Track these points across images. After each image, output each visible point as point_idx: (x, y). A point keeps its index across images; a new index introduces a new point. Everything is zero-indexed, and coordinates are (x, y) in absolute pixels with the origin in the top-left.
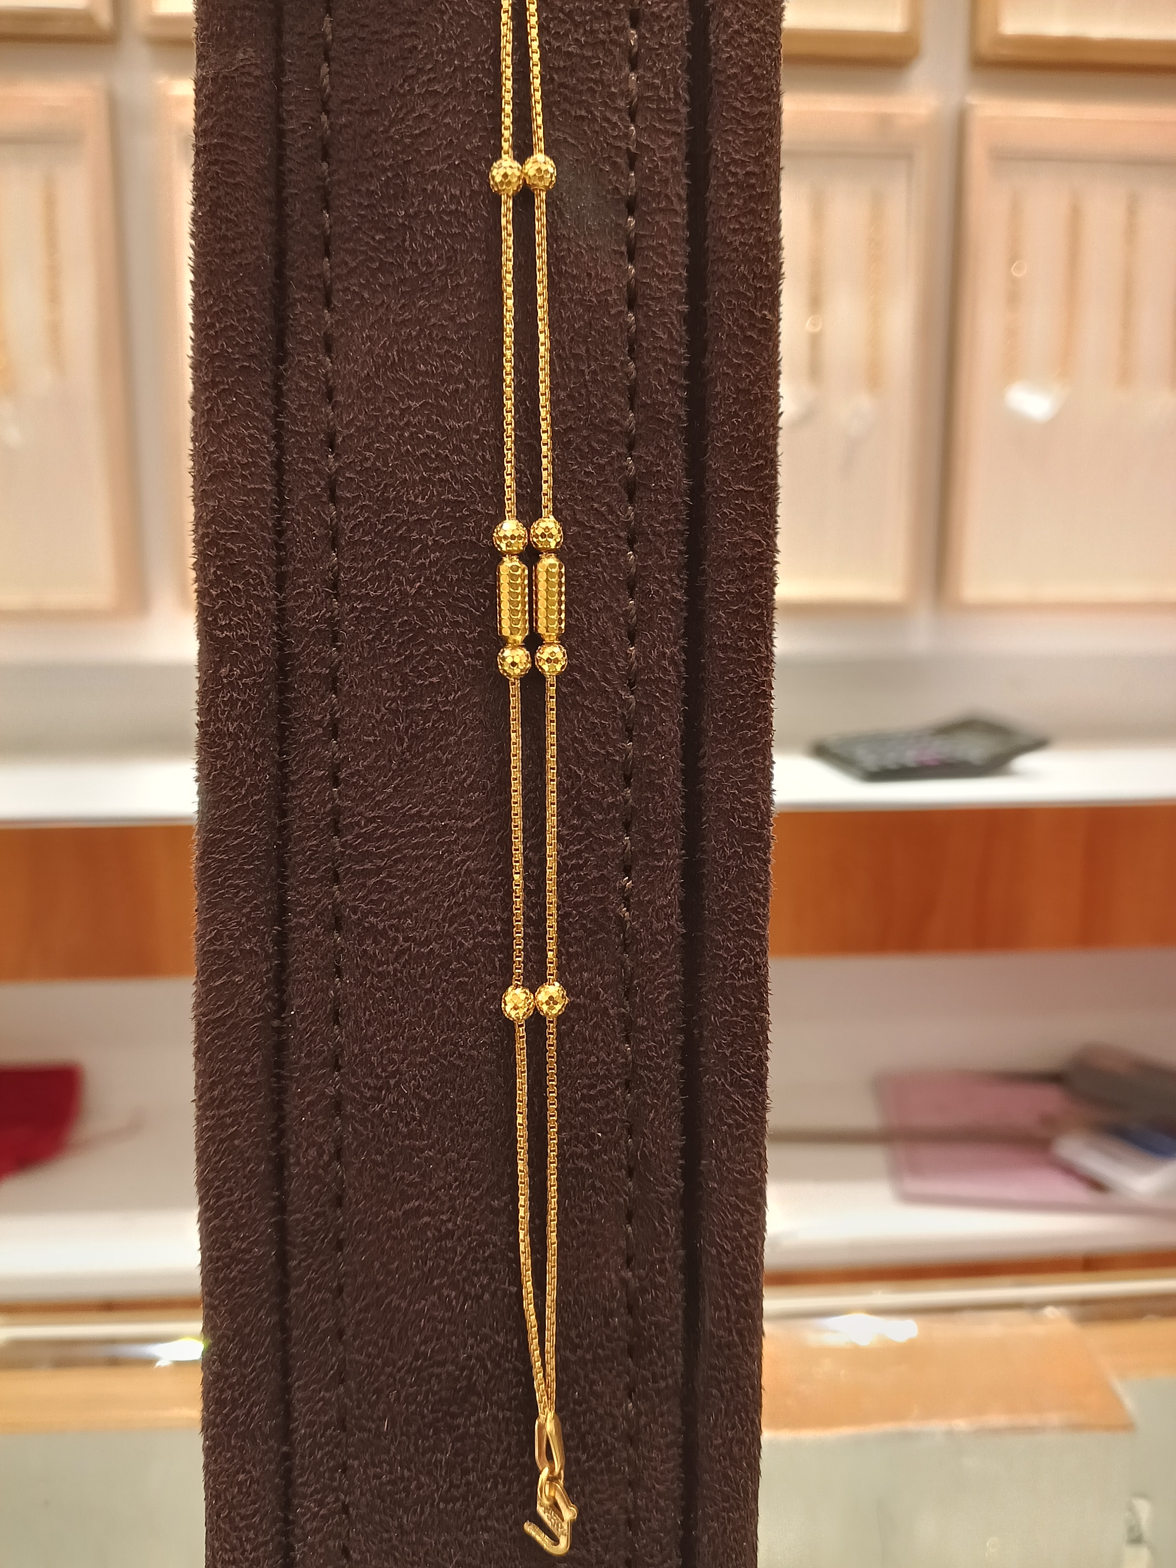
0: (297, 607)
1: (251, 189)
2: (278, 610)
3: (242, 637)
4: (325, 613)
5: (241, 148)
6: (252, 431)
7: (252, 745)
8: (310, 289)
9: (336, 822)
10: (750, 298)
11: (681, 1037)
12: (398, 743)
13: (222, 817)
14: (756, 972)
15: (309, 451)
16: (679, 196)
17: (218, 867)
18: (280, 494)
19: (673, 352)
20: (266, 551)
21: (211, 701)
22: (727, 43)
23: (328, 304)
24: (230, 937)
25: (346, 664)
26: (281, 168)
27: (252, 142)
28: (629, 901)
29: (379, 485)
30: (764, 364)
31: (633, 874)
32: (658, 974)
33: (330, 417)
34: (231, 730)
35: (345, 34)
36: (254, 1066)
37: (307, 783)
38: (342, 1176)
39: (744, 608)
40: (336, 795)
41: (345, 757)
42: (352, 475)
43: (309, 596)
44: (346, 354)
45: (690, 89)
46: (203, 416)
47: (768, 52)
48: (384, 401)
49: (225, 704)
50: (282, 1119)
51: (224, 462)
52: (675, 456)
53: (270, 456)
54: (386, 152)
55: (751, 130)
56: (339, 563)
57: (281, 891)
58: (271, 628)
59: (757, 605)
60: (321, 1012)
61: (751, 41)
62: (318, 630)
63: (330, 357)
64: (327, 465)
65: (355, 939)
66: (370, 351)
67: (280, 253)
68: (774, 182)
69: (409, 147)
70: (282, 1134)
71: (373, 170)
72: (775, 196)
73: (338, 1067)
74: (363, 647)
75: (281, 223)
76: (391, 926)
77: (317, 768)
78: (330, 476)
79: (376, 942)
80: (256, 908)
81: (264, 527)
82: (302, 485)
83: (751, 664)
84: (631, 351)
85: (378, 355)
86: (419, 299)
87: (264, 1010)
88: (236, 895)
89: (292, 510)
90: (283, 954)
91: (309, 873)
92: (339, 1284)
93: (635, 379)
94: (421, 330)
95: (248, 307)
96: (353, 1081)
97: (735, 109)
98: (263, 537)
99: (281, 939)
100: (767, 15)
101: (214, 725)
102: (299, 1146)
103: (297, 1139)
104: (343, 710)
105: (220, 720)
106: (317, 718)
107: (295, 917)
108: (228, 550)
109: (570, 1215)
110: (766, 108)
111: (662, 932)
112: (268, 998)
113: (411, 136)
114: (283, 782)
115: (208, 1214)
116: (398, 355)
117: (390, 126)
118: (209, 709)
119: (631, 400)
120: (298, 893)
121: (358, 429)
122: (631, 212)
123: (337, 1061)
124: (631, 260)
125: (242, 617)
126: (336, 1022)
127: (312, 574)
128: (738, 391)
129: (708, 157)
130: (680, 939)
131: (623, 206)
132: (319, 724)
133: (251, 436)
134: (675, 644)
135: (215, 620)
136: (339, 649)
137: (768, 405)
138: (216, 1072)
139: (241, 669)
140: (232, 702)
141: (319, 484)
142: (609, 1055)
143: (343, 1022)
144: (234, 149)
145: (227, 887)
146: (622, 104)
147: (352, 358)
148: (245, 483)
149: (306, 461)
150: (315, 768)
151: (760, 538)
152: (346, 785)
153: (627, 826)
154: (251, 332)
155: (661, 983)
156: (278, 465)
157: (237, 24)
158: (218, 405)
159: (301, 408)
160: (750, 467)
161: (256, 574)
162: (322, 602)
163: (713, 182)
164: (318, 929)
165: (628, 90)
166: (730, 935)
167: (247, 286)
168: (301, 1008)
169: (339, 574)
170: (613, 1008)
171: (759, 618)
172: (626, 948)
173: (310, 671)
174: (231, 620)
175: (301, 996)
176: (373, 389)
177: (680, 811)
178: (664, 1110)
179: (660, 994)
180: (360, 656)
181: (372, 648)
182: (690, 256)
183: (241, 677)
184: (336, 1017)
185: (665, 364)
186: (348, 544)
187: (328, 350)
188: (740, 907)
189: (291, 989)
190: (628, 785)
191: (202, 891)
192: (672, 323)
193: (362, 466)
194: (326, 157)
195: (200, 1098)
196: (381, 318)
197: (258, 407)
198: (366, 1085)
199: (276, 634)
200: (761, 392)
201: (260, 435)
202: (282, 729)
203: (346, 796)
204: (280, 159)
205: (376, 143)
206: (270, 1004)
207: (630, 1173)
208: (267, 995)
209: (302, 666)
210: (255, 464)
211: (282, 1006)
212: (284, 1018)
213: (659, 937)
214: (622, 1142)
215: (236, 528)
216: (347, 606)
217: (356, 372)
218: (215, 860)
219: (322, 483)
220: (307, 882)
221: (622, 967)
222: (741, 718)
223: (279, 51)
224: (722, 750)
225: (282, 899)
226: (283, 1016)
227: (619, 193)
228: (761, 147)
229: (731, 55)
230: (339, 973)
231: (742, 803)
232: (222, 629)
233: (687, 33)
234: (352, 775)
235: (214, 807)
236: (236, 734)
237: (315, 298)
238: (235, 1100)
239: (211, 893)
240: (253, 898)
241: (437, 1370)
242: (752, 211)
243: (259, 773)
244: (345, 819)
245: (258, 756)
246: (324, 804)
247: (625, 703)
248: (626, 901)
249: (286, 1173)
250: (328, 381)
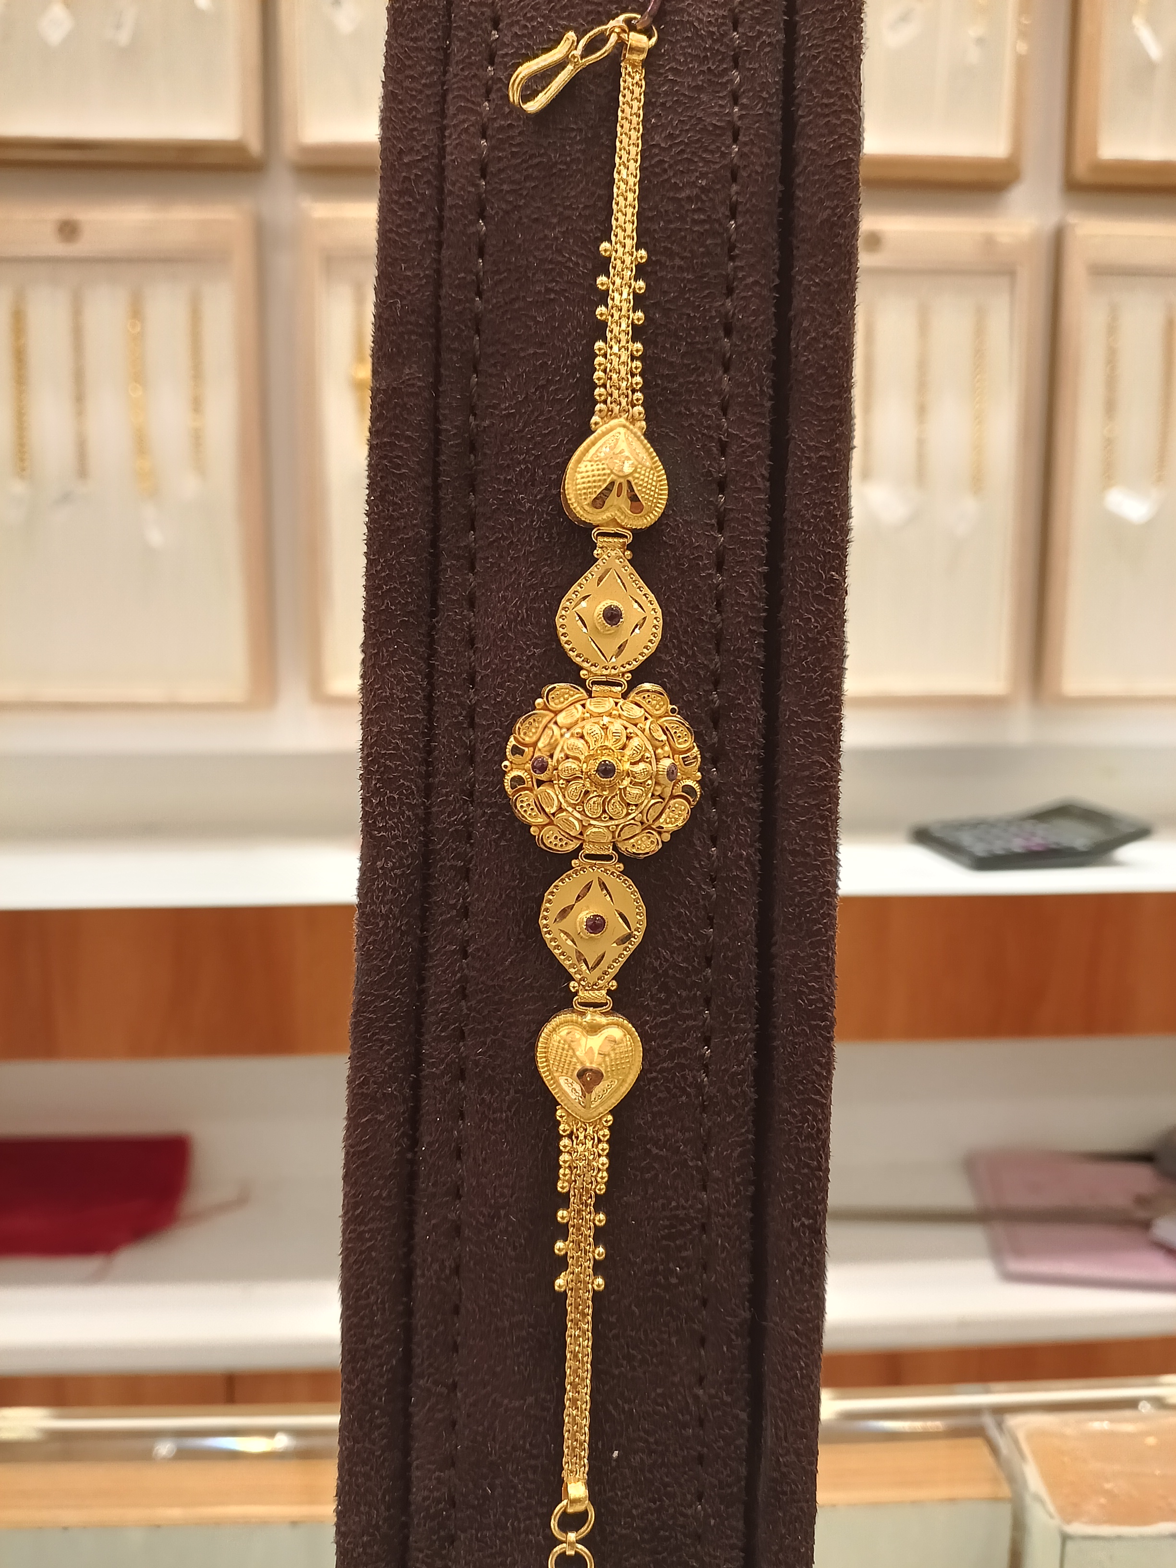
0: (440, 811)
1: (413, 478)
2: (425, 814)
3: (395, 837)
4: (462, 817)
5: (406, 446)
6: (409, 672)
7: (399, 924)
8: (458, 558)
9: (464, 988)
10: (820, 562)
11: (752, 1189)
12: (515, 926)
13: (373, 983)
14: (818, 1136)
15: (454, 687)
16: (763, 476)
17: (367, 1025)
18: (430, 721)
19: (753, 607)
20: (417, 767)
21: (368, 888)
22: (805, 348)
23: (472, 568)
24: (375, 1083)
25: (477, 857)
26: (437, 459)
27: (414, 440)
28: (707, 1067)
29: (508, 716)
30: (831, 616)
31: (712, 1044)
32: (732, 1133)
33: (472, 659)
34: (383, 911)
35: (490, 350)
36: (390, 1192)
37: (442, 956)
38: (460, 1289)
39: (812, 818)
40: (465, 966)
41: (473, 935)
42: (488, 707)
43: (450, 803)
44: (486, 610)
45: (775, 386)
46: (371, 658)
47: (841, 354)
48: (514, 649)
49: (380, 890)
50: (411, 1236)
51: (386, 696)
52: (753, 692)
53: (423, 691)
54: (520, 447)
55: (824, 420)
56: (474, 776)
57: (418, 1044)
58: (419, 829)
59: (822, 817)
60: (446, 1149)
61: (825, 346)
62: (456, 830)
63: (473, 612)
64: (468, 698)
65: (476, 1090)
66: (504, 609)
67: (435, 529)
68: (844, 463)
69: (539, 443)
70: (411, 1250)
71: (510, 462)
72: (844, 474)
73: (458, 1196)
74: (491, 845)
75: (437, 505)
76: (506, 1079)
77: (451, 943)
78: (470, 707)
79: (492, 1092)
80: (397, 1059)
81: (416, 748)
82: (448, 714)
83: (817, 868)
84: (718, 605)
85: (511, 612)
86: (544, 566)
87: (401, 1145)
88: (381, 1048)
89: (439, 734)
90: (416, 1098)
91: (441, 1031)
92: (454, 1381)
93: (721, 629)
94: (546, 591)
95: (408, 573)
96: (471, 1209)
97: (811, 404)
98: (415, 756)
99: (416, 1086)
100: (840, 323)
101: (370, 907)
102: (425, 1261)
103: (423, 1254)
104: (473, 896)
105: (375, 903)
106: (452, 902)
107: (428, 1067)
108: (386, 766)
109: (651, 1336)
110: (837, 402)
111: (736, 1096)
112: (404, 1134)
113: (540, 435)
114: (422, 954)
115: (348, 1313)
116: (526, 612)
117: (524, 427)
118: (366, 894)
119: (718, 645)
120: (431, 1047)
121: (493, 671)
122: (722, 491)
123: (458, 1191)
124: (720, 531)
125: (396, 820)
126: (459, 1158)
127: (453, 785)
128: (808, 639)
129: (788, 441)
130: (752, 1103)
131: (714, 486)
132: (454, 906)
133: (408, 676)
134: (751, 846)
135: (374, 822)
136: (472, 844)
137: (833, 650)
138: (359, 1194)
139: (393, 862)
140: (384, 889)
141: (461, 714)
142: (688, 1201)
143: (464, 1158)
144: (401, 446)
145: (375, 1041)
146: (716, 400)
147: (490, 613)
148: (403, 713)
149: (451, 695)
150: (449, 943)
151: (825, 762)
152: (473, 958)
153: (707, 1002)
154: (411, 593)
155: (735, 1141)
156: (429, 698)
157: (405, 346)
158: (383, 652)
159: (448, 653)
160: (817, 701)
161: (408, 786)
162: (460, 808)
163: (791, 465)
164: (447, 1078)
165: (721, 389)
166: (795, 1102)
167: (408, 556)
168: (430, 1144)
169: (474, 786)
170: (692, 1161)
171: (825, 828)
172: (704, 1109)
173: (448, 864)
174: (387, 823)
175: (431, 1135)
176: (506, 638)
177: (754, 992)
178: (734, 1251)
179: (732, 1151)
180: (489, 852)
181: (497, 846)
182: (770, 524)
183: (393, 869)
184: (458, 1154)
185: (746, 616)
186: (483, 761)
187: (472, 605)
188: (804, 1078)
189: (423, 1128)
190: (709, 965)
191: (354, 1043)
192: (753, 583)
193: (495, 700)
194: (473, 449)
195: (345, 1214)
196: (513, 582)
197: (414, 653)
198: (481, 1213)
199: (423, 834)
200: (828, 641)
201: (416, 675)
202: (424, 910)
203: (473, 967)
204: (437, 453)
205: (512, 441)
206: (405, 1140)
207: (704, 1303)
208: (403, 1132)
209: (442, 860)
210: (411, 698)
211: (415, 1142)
212: (417, 1152)
213: (733, 1101)
214: (697, 1277)
215: (394, 749)
216: (479, 812)
217: (494, 624)
218: (365, 1018)
219: (464, 713)
220: (438, 1039)
221: (701, 1125)
222: (808, 913)
223: (437, 366)
224: (791, 940)
225: (418, 1053)
226: (416, 1149)
227: (712, 475)
228: (832, 435)
229: (809, 359)
230: (462, 1116)
231: (808, 987)
232: (379, 830)
233: (773, 339)
234: (478, 950)
235: (367, 975)
236: (387, 916)
237: (462, 565)
238: (373, 1219)
239: (361, 1045)
240: (394, 1050)
241: (533, 1462)
242: (824, 489)
243: (403, 948)
244: (470, 987)
245: (403, 933)
246: (454, 974)
247: (708, 896)
248: (706, 1067)
249: (414, 1283)
250: (471, 630)
